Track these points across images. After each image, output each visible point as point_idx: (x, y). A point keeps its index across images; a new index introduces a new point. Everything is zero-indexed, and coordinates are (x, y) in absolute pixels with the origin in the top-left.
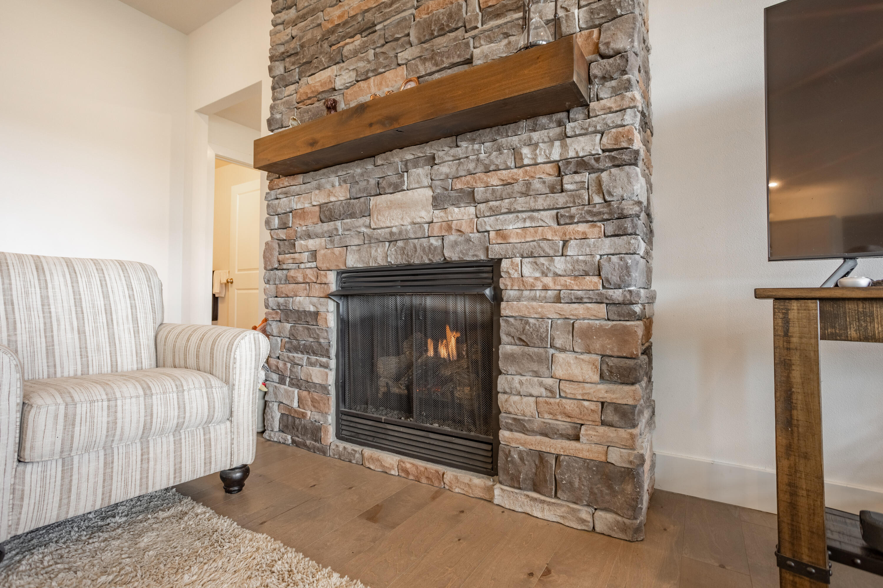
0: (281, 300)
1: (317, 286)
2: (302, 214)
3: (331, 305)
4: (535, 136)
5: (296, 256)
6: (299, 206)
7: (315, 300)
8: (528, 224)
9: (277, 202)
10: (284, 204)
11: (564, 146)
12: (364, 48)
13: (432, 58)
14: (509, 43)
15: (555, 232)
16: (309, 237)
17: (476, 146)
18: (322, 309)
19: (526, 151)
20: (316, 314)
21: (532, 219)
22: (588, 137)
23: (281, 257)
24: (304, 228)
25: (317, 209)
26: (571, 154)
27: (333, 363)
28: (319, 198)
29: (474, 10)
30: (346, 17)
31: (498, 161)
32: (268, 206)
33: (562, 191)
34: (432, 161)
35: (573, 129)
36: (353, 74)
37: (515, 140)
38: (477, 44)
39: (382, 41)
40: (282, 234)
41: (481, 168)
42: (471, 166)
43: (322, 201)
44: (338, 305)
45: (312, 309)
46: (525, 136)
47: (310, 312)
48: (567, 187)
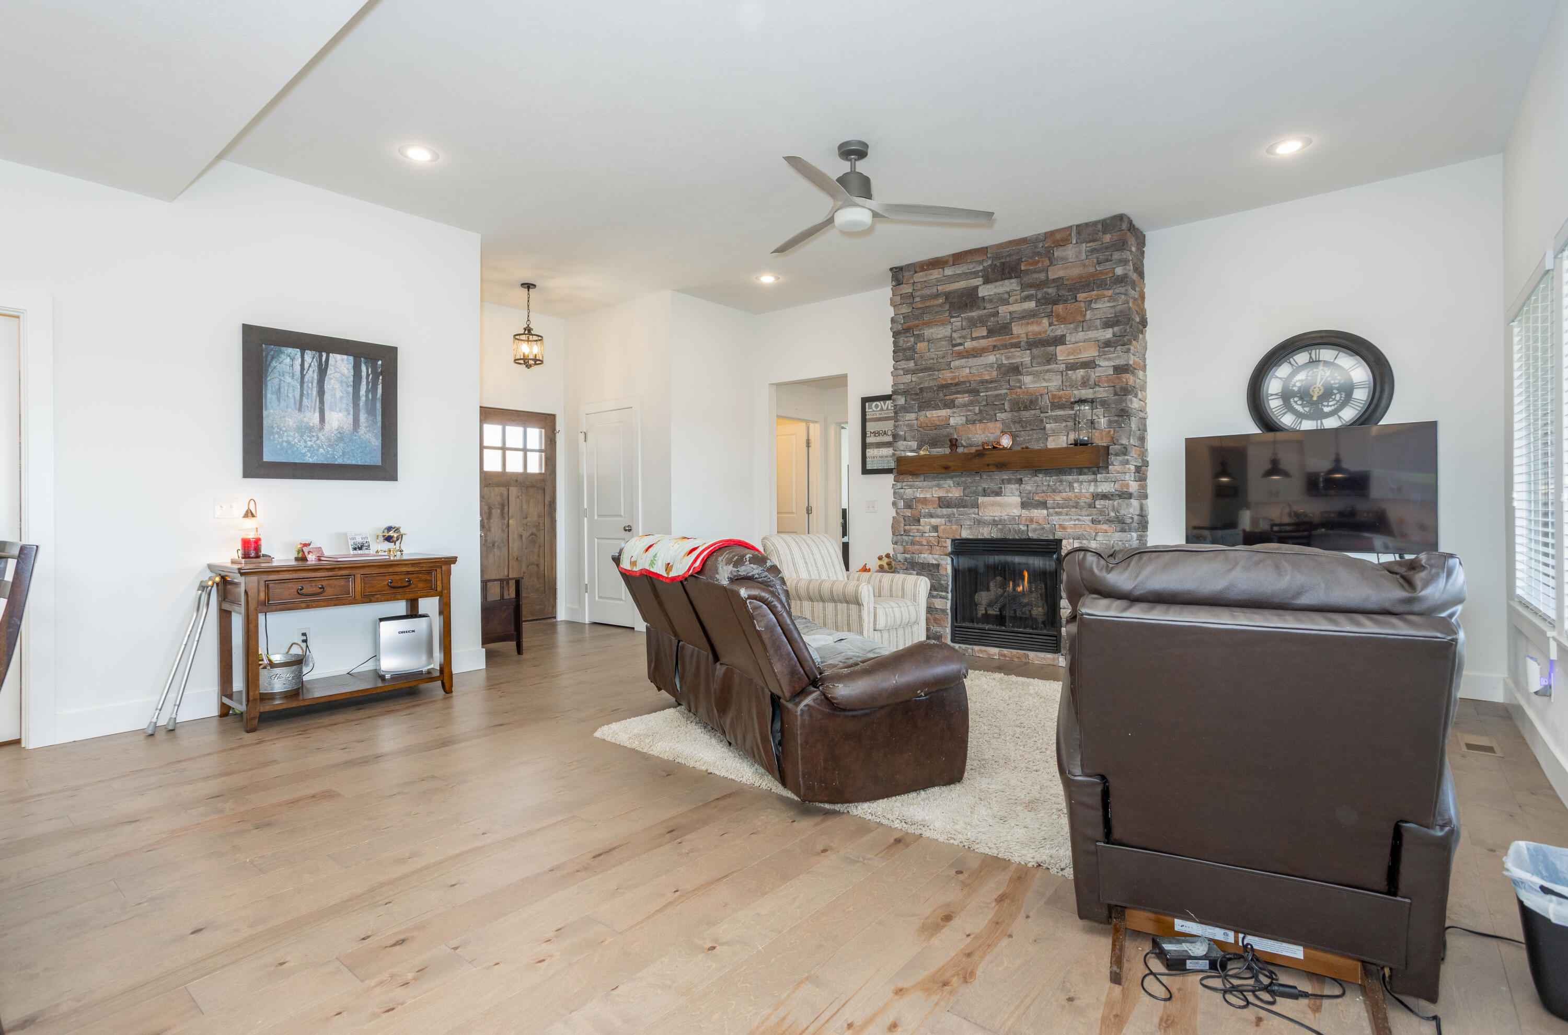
0: (908, 556)
1: (938, 548)
2: (924, 501)
3: (949, 560)
4: (1081, 478)
5: (920, 527)
6: (922, 496)
7: (937, 556)
8: (1077, 522)
9: (902, 491)
10: (909, 493)
11: (1096, 486)
12: (971, 403)
13: (1019, 422)
14: (1067, 426)
15: (1091, 528)
16: (932, 517)
17: (1048, 478)
18: (943, 562)
19: (1076, 485)
20: (937, 566)
21: (1078, 520)
22: (1107, 484)
23: (906, 527)
24: (927, 511)
25: (937, 499)
26: (1100, 490)
27: (950, 595)
28: (938, 493)
29: (1046, 403)
30: (957, 380)
31: (1061, 488)
32: (895, 493)
33: (1095, 507)
34: (1020, 481)
35: (1101, 478)
36: (964, 419)
37: (1070, 478)
38: (1048, 421)
39: (984, 403)
40: (908, 513)
41: (1050, 490)
42: (1045, 488)
43: (941, 495)
44: (952, 560)
45: (935, 562)
46: (1075, 477)
47: (933, 564)
48: (1097, 506)
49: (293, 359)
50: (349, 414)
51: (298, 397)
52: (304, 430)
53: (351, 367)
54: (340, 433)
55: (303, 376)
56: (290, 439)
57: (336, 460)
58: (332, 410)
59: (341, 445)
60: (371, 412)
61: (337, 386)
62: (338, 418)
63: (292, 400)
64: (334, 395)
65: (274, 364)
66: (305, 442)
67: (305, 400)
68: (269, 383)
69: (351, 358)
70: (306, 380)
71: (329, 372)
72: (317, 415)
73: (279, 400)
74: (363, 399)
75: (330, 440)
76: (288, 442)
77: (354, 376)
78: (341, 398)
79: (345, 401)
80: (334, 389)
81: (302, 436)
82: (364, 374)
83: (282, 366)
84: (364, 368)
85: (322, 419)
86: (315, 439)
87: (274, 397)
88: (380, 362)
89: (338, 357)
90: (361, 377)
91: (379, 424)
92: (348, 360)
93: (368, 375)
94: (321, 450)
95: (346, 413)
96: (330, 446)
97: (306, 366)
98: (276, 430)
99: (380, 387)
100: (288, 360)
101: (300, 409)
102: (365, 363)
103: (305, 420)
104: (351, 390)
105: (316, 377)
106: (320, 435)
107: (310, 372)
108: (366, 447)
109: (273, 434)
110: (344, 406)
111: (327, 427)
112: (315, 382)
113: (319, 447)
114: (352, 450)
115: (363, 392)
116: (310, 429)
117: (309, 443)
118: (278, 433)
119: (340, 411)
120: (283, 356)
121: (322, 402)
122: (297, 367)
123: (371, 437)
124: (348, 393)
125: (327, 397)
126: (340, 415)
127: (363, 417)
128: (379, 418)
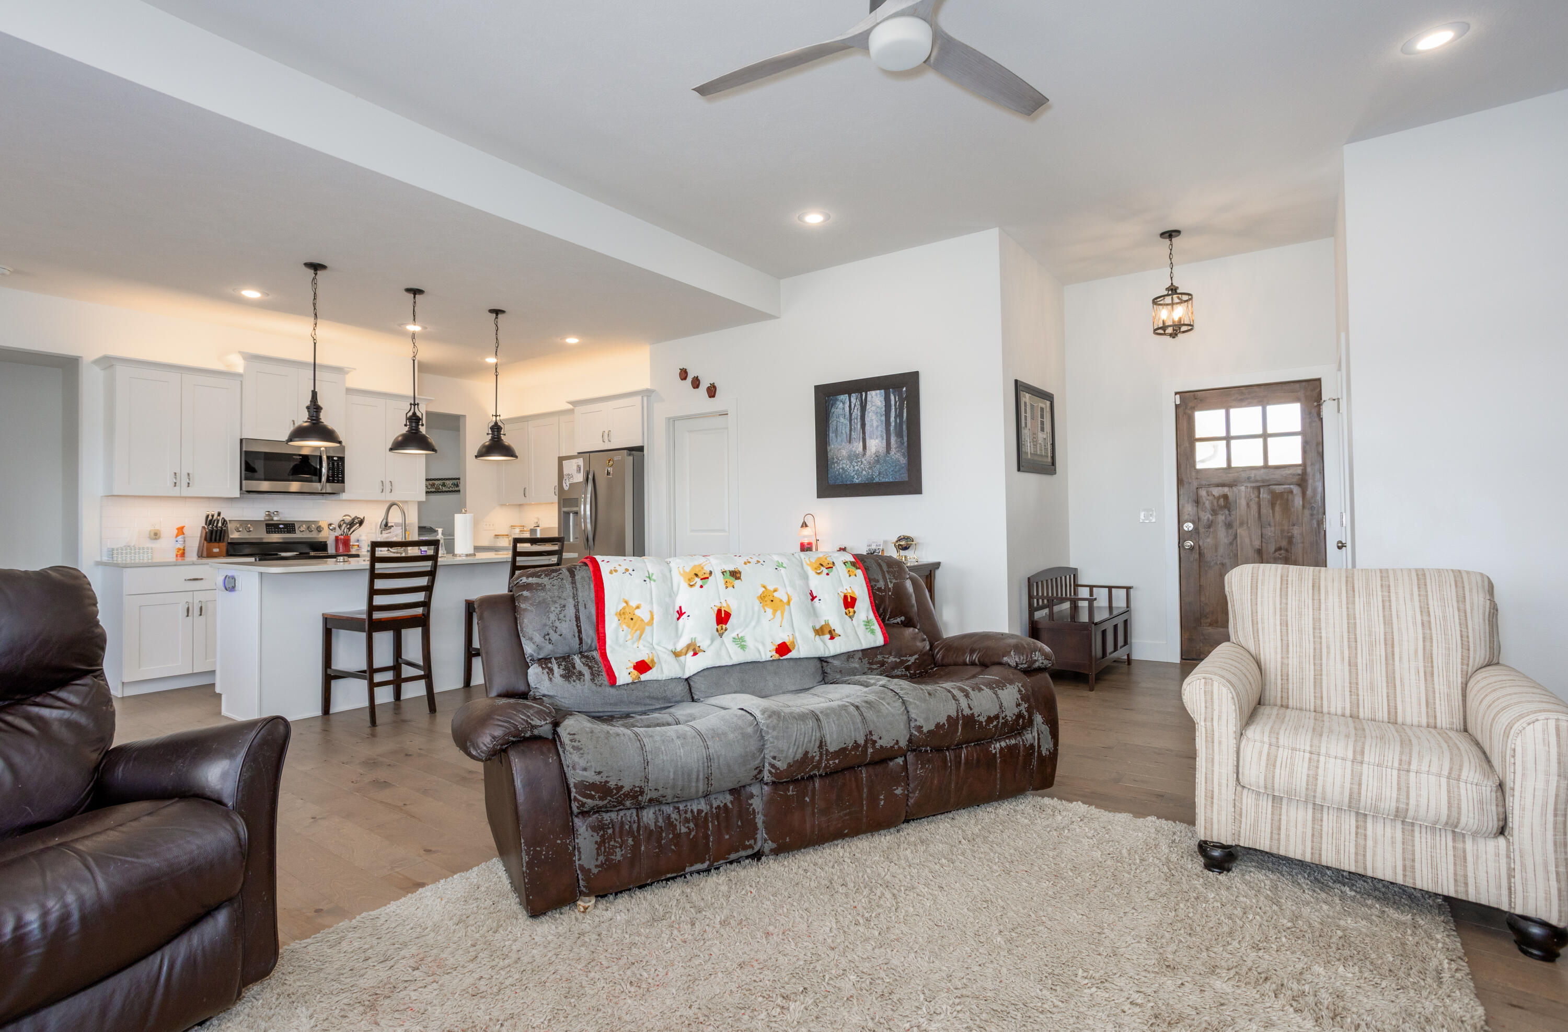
49: (844, 403)
50: (883, 439)
51: (848, 433)
52: (853, 457)
53: (882, 399)
54: (877, 456)
55: (851, 414)
56: (844, 466)
57: (874, 479)
58: (871, 438)
59: (878, 466)
60: (899, 435)
61: (874, 418)
62: (875, 444)
63: (845, 436)
64: (872, 426)
65: (833, 410)
66: (854, 467)
67: (853, 433)
68: (831, 426)
69: (883, 391)
70: (853, 417)
71: (868, 407)
72: (861, 444)
73: (837, 437)
74: (893, 424)
75: (869, 463)
76: (843, 469)
77: (885, 406)
78: (877, 427)
79: (880, 429)
80: (872, 420)
81: (851, 463)
82: (893, 403)
83: (838, 410)
84: (892, 397)
85: (865, 447)
86: (860, 463)
87: (834, 435)
88: (904, 389)
89: (873, 393)
90: (890, 406)
91: (906, 444)
92: (880, 393)
93: (896, 402)
94: (864, 472)
95: (880, 439)
96: (870, 468)
97: (853, 406)
98: (835, 460)
99: (905, 411)
100: (841, 405)
101: (850, 442)
102: (893, 393)
103: (854, 449)
104: (883, 418)
105: (859, 414)
106: (863, 460)
107: (855, 411)
108: (896, 466)
109: (834, 463)
110: (879, 433)
111: (868, 453)
112: (859, 417)
113: (863, 470)
114: (886, 470)
115: (892, 419)
116: (857, 456)
117: (856, 468)
118: (836, 462)
119: (877, 438)
120: (838, 403)
121: (864, 433)
122: (847, 409)
123: (898, 456)
124: (882, 421)
125: (867, 428)
126: (877, 441)
127: (893, 440)
128: (905, 439)
